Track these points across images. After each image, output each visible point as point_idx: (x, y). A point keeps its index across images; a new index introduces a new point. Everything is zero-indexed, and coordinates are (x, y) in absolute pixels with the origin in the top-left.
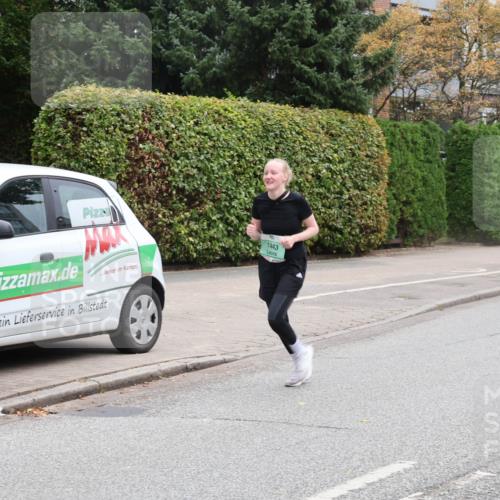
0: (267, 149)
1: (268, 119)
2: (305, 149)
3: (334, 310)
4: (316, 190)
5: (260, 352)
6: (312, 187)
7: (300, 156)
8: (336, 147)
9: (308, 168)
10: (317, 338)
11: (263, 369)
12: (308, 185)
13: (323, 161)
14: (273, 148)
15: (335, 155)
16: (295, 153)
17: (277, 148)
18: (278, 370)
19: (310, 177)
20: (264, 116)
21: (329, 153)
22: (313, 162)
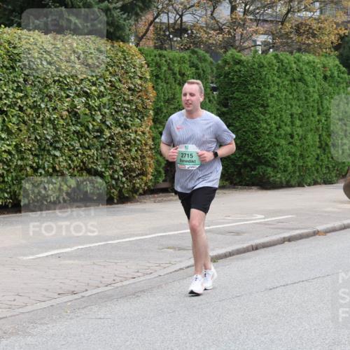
0: (14, 82)
1: (15, 48)
2: (59, 81)
3: (94, 263)
4: (73, 128)
5: (9, 314)
6: (68, 124)
7: (53, 90)
8: (94, 79)
9: (63, 103)
10: (76, 296)
11: (12, 334)
12: (62, 122)
13: (79, 95)
14: (21, 80)
15: (94, 88)
16: (47, 86)
17: (25, 80)
18: (30, 334)
19: (65, 113)
20: (9, 43)
21: (86, 86)
22: (68, 96)
